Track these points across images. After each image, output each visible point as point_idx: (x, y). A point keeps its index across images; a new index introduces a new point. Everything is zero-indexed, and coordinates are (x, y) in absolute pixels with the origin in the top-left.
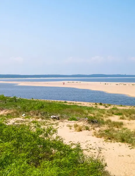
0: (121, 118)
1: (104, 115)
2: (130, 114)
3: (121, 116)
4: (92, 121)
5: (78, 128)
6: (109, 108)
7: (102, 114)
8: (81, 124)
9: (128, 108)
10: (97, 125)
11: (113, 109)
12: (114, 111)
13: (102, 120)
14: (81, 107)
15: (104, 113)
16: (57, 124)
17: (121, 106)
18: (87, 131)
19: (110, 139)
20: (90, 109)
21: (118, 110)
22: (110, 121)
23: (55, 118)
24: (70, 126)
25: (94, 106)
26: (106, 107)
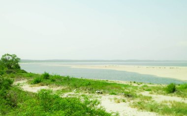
0: (150, 93)
1: (137, 91)
2: (158, 90)
3: (150, 92)
4: (128, 95)
5: (117, 100)
6: (141, 85)
7: (135, 90)
8: (119, 97)
9: (155, 85)
10: (131, 98)
11: (144, 86)
12: (145, 88)
13: (136, 94)
14: (119, 84)
15: (137, 89)
16: (100, 97)
17: (151, 84)
18: (124, 103)
19: (141, 109)
20: (126, 86)
21: (147, 87)
22: (141, 95)
23: (99, 93)
24: (111, 99)
25: (129, 84)
26: (139, 85)
